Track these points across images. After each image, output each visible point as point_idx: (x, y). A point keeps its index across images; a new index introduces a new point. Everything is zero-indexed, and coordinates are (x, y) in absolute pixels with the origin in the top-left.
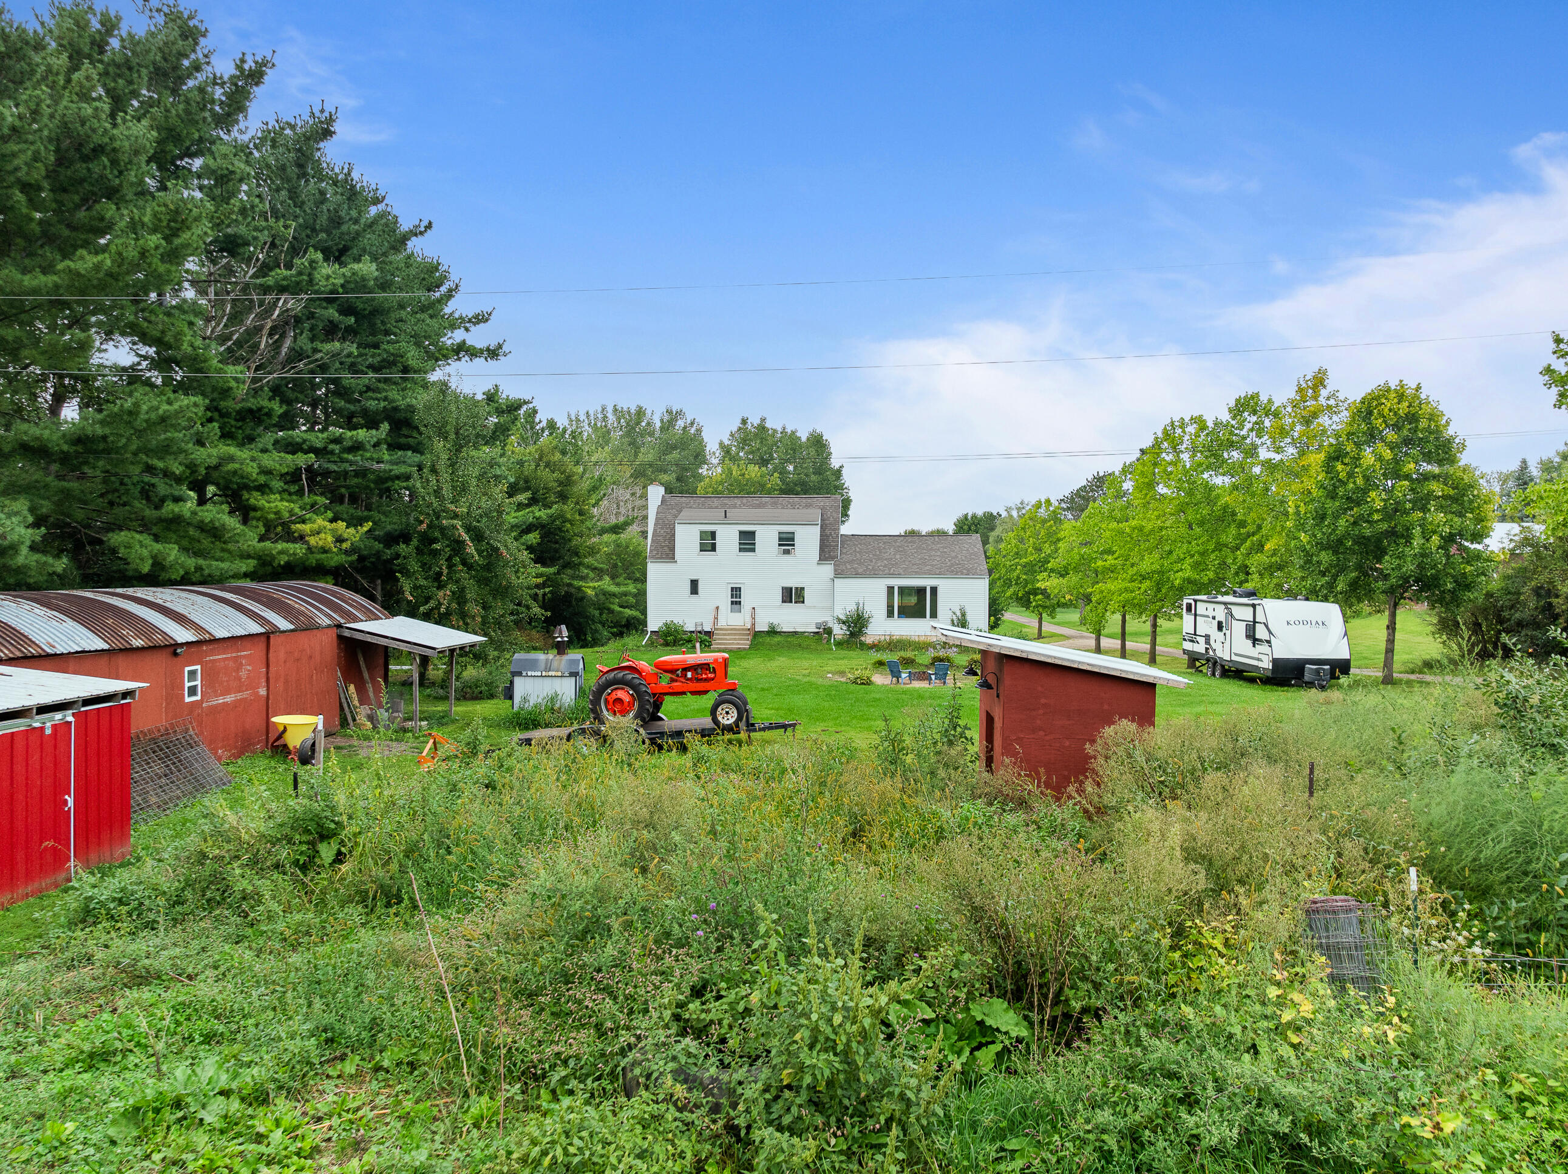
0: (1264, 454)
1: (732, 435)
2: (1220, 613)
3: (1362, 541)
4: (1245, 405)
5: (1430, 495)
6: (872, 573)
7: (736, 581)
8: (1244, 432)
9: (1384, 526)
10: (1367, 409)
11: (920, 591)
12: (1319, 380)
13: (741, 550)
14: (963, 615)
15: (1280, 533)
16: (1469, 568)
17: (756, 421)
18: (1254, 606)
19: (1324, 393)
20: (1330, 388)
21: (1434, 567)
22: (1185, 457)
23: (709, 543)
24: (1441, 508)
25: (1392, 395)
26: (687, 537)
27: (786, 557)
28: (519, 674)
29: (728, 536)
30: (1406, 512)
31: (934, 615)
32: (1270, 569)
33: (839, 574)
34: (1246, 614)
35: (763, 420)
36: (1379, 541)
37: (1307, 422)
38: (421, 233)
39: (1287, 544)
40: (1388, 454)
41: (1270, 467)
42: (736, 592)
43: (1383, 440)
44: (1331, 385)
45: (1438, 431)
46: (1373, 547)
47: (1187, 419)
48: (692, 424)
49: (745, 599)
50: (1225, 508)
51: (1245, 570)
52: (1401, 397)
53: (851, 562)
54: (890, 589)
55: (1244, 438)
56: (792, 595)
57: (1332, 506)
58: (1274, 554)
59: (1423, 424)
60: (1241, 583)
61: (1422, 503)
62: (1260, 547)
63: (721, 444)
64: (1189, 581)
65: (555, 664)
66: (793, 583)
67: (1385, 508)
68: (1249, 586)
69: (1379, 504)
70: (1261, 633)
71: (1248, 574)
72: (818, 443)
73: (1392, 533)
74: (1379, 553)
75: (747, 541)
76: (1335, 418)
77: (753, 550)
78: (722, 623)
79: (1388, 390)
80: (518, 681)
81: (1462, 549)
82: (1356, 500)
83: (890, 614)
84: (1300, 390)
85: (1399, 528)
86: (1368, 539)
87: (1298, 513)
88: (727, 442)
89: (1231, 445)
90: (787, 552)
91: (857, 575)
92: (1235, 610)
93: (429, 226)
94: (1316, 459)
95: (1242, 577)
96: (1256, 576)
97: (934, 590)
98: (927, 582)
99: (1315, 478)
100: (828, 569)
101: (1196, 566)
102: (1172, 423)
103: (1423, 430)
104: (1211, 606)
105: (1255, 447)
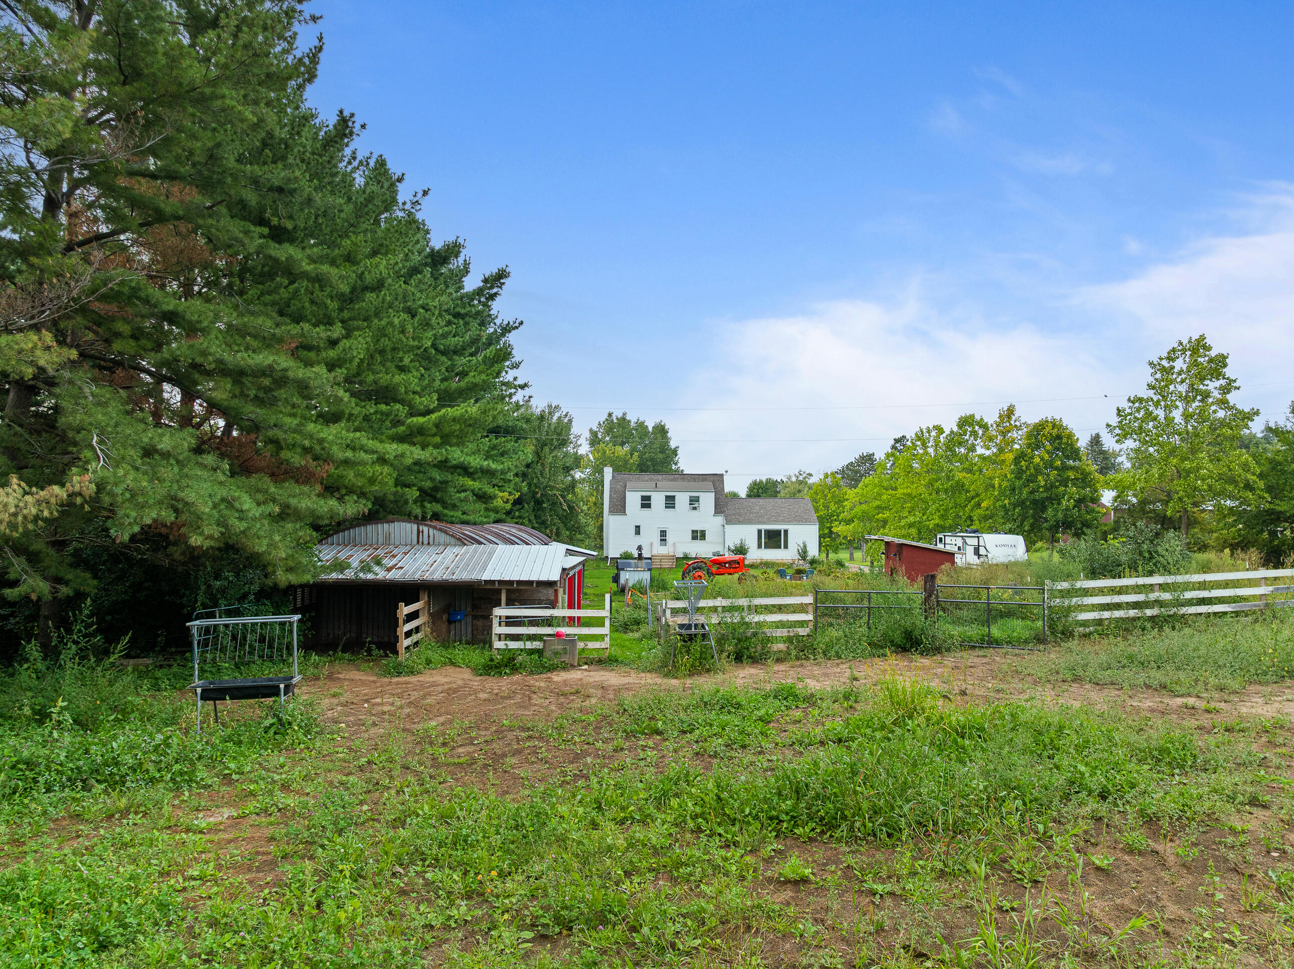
0: (980, 451)
1: (600, 424)
2: (959, 542)
3: (1035, 502)
4: (966, 422)
5: (1068, 479)
6: (749, 522)
7: (663, 526)
8: (967, 437)
9: (1045, 495)
10: (1038, 430)
11: (778, 533)
12: (1011, 411)
13: (666, 507)
14: (805, 546)
15: (990, 498)
16: (1089, 517)
17: (620, 415)
18: (978, 537)
19: (1014, 418)
20: (1016, 415)
21: (1072, 517)
22: (931, 450)
23: (646, 503)
24: (1074, 484)
25: (1050, 425)
26: (633, 499)
27: (694, 511)
28: (623, 569)
29: (658, 499)
30: (1057, 487)
31: (786, 547)
32: (985, 518)
33: (729, 522)
34: (974, 542)
35: (624, 414)
36: (1043, 502)
37: (1004, 434)
38: (517, 328)
39: (994, 504)
40: (1046, 457)
41: (983, 458)
42: (663, 533)
43: (1044, 447)
44: (1017, 413)
45: (1072, 445)
46: (1040, 506)
47: (931, 427)
48: (566, 415)
49: (669, 537)
50: (957, 482)
51: (970, 518)
52: (1054, 426)
53: (734, 515)
54: (760, 531)
55: (967, 441)
56: (698, 535)
57: (1018, 483)
58: (987, 509)
59: (1065, 440)
60: (968, 526)
61: (1064, 482)
62: (978, 505)
63: (591, 430)
64: (937, 525)
65: (640, 565)
66: (698, 528)
67: (1046, 485)
68: (973, 527)
69: (1043, 483)
70: (982, 551)
71: (972, 521)
72: (661, 430)
73: (1050, 499)
74: (1044, 509)
75: (670, 502)
76: (1020, 432)
77: (674, 507)
78: (655, 552)
79: (1047, 421)
80: (622, 573)
81: (1087, 507)
82: (1032, 479)
83: (759, 546)
84: (1001, 416)
85: (1053, 496)
86: (1038, 501)
87: (1000, 486)
88: (595, 429)
89: (960, 444)
90: (695, 508)
91: (739, 522)
92: (968, 540)
93: (521, 323)
94: (1010, 457)
95: (969, 522)
96: (977, 522)
97: (786, 532)
98: (781, 527)
99: (1008, 469)
100: (720, 519)
101: (942, 517)
102: (922, 431)
103: (1065, 444)
104: (953, 539)
105: (974, 446)
